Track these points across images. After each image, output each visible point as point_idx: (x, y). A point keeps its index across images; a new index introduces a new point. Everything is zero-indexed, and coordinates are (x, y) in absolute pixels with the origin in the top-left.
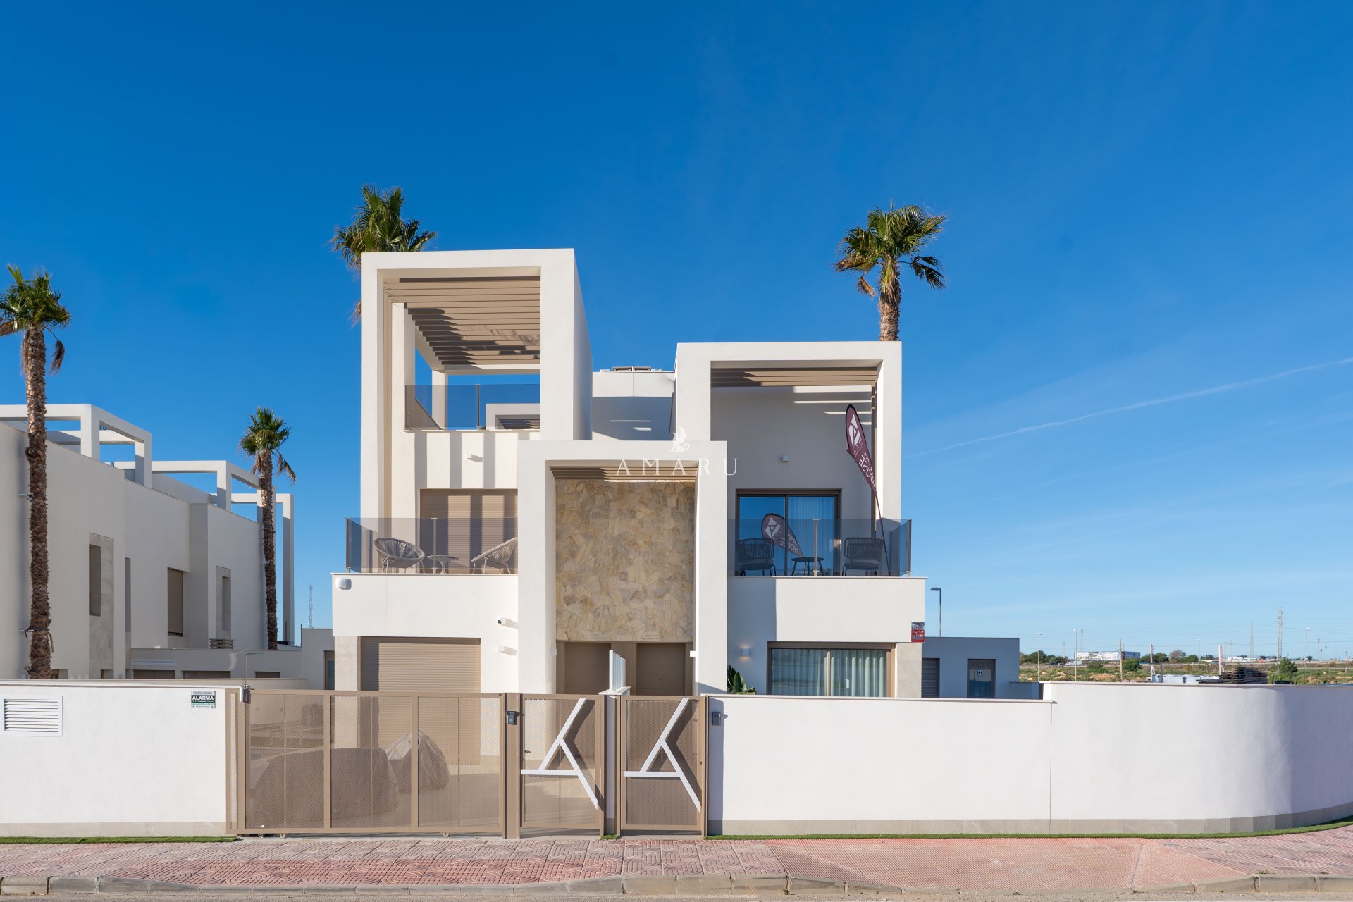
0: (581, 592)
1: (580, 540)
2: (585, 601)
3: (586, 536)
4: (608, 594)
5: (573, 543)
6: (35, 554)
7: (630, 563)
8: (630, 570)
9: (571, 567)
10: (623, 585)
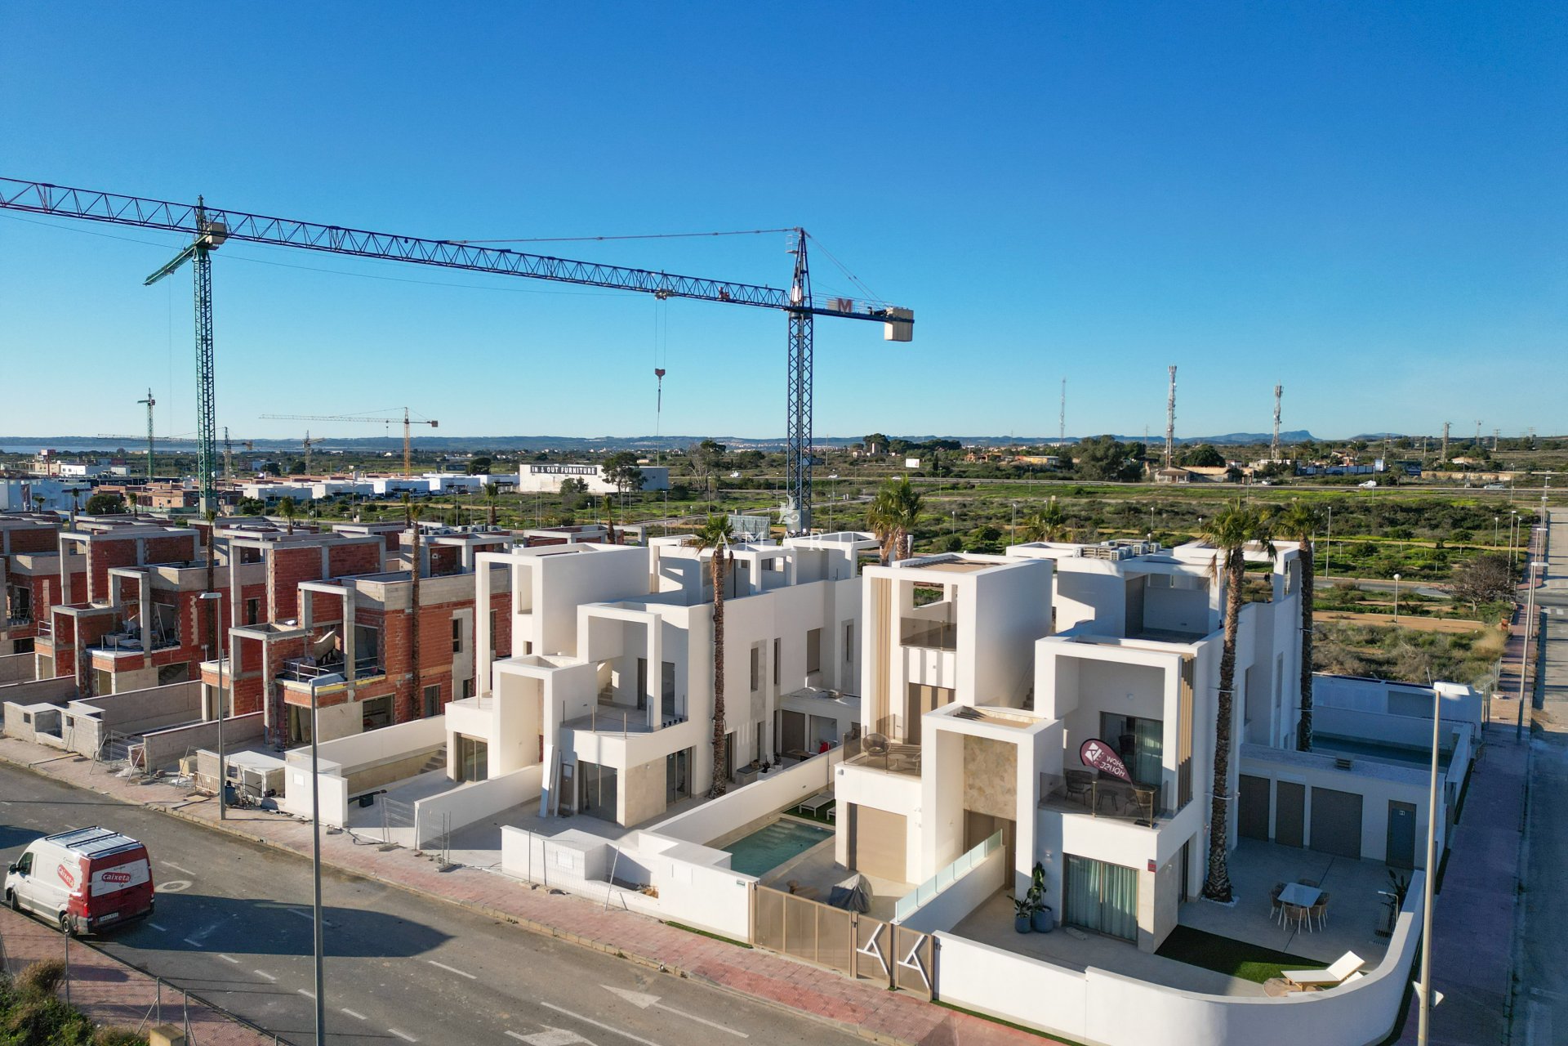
0: (978, 783)
1: (977, 752)
2: (980, 789)
3: (981, 750)
4: (993, 787)
5: (974, 753)
6: (717, 677)
7: (1005, 771)
8: (1005, 775)
9: (972, 767)
10: (1002, 783)
